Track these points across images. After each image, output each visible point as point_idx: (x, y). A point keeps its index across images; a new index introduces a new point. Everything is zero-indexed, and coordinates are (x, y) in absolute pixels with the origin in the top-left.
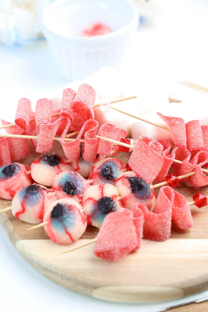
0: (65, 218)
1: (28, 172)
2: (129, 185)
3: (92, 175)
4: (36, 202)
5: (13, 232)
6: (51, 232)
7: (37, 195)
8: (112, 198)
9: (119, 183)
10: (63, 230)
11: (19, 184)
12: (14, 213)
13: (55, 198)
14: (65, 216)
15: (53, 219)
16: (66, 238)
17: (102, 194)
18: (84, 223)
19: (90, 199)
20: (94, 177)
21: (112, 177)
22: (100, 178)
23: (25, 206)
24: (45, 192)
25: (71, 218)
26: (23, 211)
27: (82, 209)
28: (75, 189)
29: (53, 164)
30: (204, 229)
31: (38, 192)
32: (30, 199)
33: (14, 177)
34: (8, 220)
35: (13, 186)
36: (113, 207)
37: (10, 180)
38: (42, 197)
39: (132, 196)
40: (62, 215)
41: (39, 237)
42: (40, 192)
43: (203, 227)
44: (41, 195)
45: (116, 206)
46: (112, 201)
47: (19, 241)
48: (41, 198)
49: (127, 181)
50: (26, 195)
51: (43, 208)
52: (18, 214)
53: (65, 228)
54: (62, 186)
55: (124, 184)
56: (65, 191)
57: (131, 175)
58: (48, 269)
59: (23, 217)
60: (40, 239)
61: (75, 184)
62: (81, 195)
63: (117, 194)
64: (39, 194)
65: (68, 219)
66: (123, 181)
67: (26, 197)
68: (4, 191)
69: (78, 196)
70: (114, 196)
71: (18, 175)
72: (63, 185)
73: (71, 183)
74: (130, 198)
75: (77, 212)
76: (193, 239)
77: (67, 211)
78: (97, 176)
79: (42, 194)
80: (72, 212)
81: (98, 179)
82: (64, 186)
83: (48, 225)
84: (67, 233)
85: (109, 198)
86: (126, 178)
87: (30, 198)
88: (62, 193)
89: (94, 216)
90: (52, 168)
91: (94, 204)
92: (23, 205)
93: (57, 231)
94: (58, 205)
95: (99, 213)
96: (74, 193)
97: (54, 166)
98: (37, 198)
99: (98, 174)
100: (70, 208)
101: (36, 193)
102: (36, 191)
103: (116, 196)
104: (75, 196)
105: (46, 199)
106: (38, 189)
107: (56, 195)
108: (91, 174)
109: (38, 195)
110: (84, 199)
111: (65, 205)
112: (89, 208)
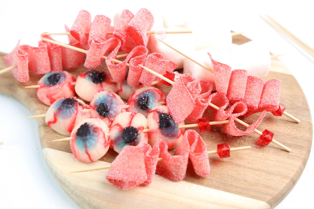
0: (88, 139)
1: (73, 83)
2: (158, 121)
3: (130, 101)
4: (68, 116)
5: (43, 139)
6: (74, 148)
7: (71, 110)
8: (138, 129)
9: (151, 115)
10: (84, 150)
11: (60, 93)
12: (47, 121)
13: (89, 115)
14: (88, 137)
15: (78, 137)
16: (85, 157)
17: (130, 123)
18: (106, 146)
19: (118, 125)
20: (131, 104)
21: (147, 108)
22: (136, 106)
23: (57, 118)
24: (80, 108)
25: (94, 140)
26: (55, 121)
27: (109, 133)
28: (108, 112)
29: (97, 82)
30: (220, 179)
31: (73, 106)
32: (63, 112)
33: (57, 86)
34: (41, 126)
35: (54, 94)
36: (136, 138)
37: (52, 88)
38: (76, 112)
39: (159, 131)
40: (86, 135)
41: (64, 149)
42: (75, 107)
43: (220, 177)
44: (74, 110)
45: (140, 138)
46: (137, 132)
47: (45, 148)
48: (74, 113)
49: (157, 115)
50: (60, 107)
51: (74, 123)
52: (50, 123)
53: (86, 147)
54: (96, 106)
55: (154, 118)
56: (98, 111)
57: (163, 111)
58: (62, 182)
59: (54, 126)
60: (64, 151)
61: (109, 107)
62: (112, 119)
63: (145, 126)
64: (73, 108)
65: (90, 140)
66: (154, 115)
67: (60, 109)
68: (45, 97)
69: (109, 119)
70: (140, 128)
71: (61, 85)
72: (98, 105)
73: (105, 104)
74: (156, 132)
75: (101, 135)
76: (206, 186)
77: (92, 133)
78: (133, 103)
79: (77, 109)
80: (96, 134)
81: (133, 106)
82: (98, 107)
83: (73, 140)
84: (87, 153)
85: (135, 129)
86: (158, 112)
87: (63, 110)
88: (95, 113)
89: (117, 143)
90: (94, 85)
91: (120, 131)
92: (55, 116)
93: (78, 148)
94: (86, 124)
95: (122, 141)
96: (106, 116)
97: (97, 83)
98: (70, 112)
99: (135, 101)
100: (97, 130)
101: (70, 108)
102: (71, 106)
103: (143, 128)
104: (106, 119)
105: (79, 115)
106: (74, 103)
107: (90, 113)
108: (130, 99)
109: (72, 109)
110: (114, 123)
111: (92, 126)
112: (115, 133)
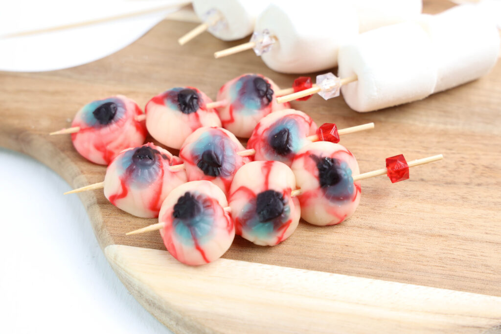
0: (198, 222)
1: (139, 118)
2: (317, 173)
3: (254, 141)
4: (148, 182)
5: (102, 228)
6: (170, 240)
7: (151, 170)
8: (282, 193)
9: (299, 163)
10: (193, 242)
11: (121, 139)
12: (107, 195)
13: (183, 175)
14: (197, 218)
15: (177, 220)
16: (196, 256)
17: (266, 183)
18: (230, 231)
19: (243, 188)
20: (257, 146)
21: (289, 151)
22: (267, 150)
23: (127, 187)
24: (165, 163)
25: (208, 223)
26: (124, 194)
27: (228, 206)
28: (220, 166)
29: (188, 110)
30: (441, 268)
31: (153, 163)
32: (137, 175)
33: (114, 126)
35: (110, 142)
36: (283, 211)
38: (160, 173)
39: (320, 193)
40: (192, 215)
41: (147, 244)
42: (157, 163)
43: (440, 265)
44: (157, 169)
45: (289, 210)
46: (282, 199)
47: (111, 246)
48: (157, 174)
49: (312, 163)
50: (131, 166)
51: (159, 193)
52: (114, 198)
53: (195, 238)
54: (196, 157)
55: (307, 169)
56: (201, 167)
57: (322, 154)
58: (154, 304)
59: (121, 204)
60: (147, 248)
61: (220, 158)
62: (229, 178)
63: (292, 186)
64: (154, 166)
65: (202, 225)
66: (306, 163)
67: (130, 171)
68: (93, 150)
69: (223, 179)
70: (287, 190)
71: (120, 123)
72: (199, 155)
73: (213, 153)
74: (315, 195)
75: (219, 213)
76: (418, 285)
77: (202, 209)
78: (262, 144)
79: (161, 167)
80: (210, 211)
81: (262, 150)
82: (200, 158)
83: (167, 228)
84: (198, 248)
85: (278, 194)
86: (314, 157)
87: (138, 172)
88: (195, 171)
89: (248, 223)
90: (185, 116)
91: (251, 201)
92: (124, 184)
93: (180, 240)
94: (187, 194)
95: (257, 218)
96: (217, 173)
97: (188, 113)
98: (150, 173)
99: (264, 141)
100: (208, 204)
101: (150, 165)
102: (149, 162)
103: (290, 190)
104: (218, 179)
105: (167, 176)
106: (154, 157)
107: (185, 170)
108: (252, 137)
109: (154, 168)
110: (234, 188)
111: (200, 197)
112: (241, 205)
